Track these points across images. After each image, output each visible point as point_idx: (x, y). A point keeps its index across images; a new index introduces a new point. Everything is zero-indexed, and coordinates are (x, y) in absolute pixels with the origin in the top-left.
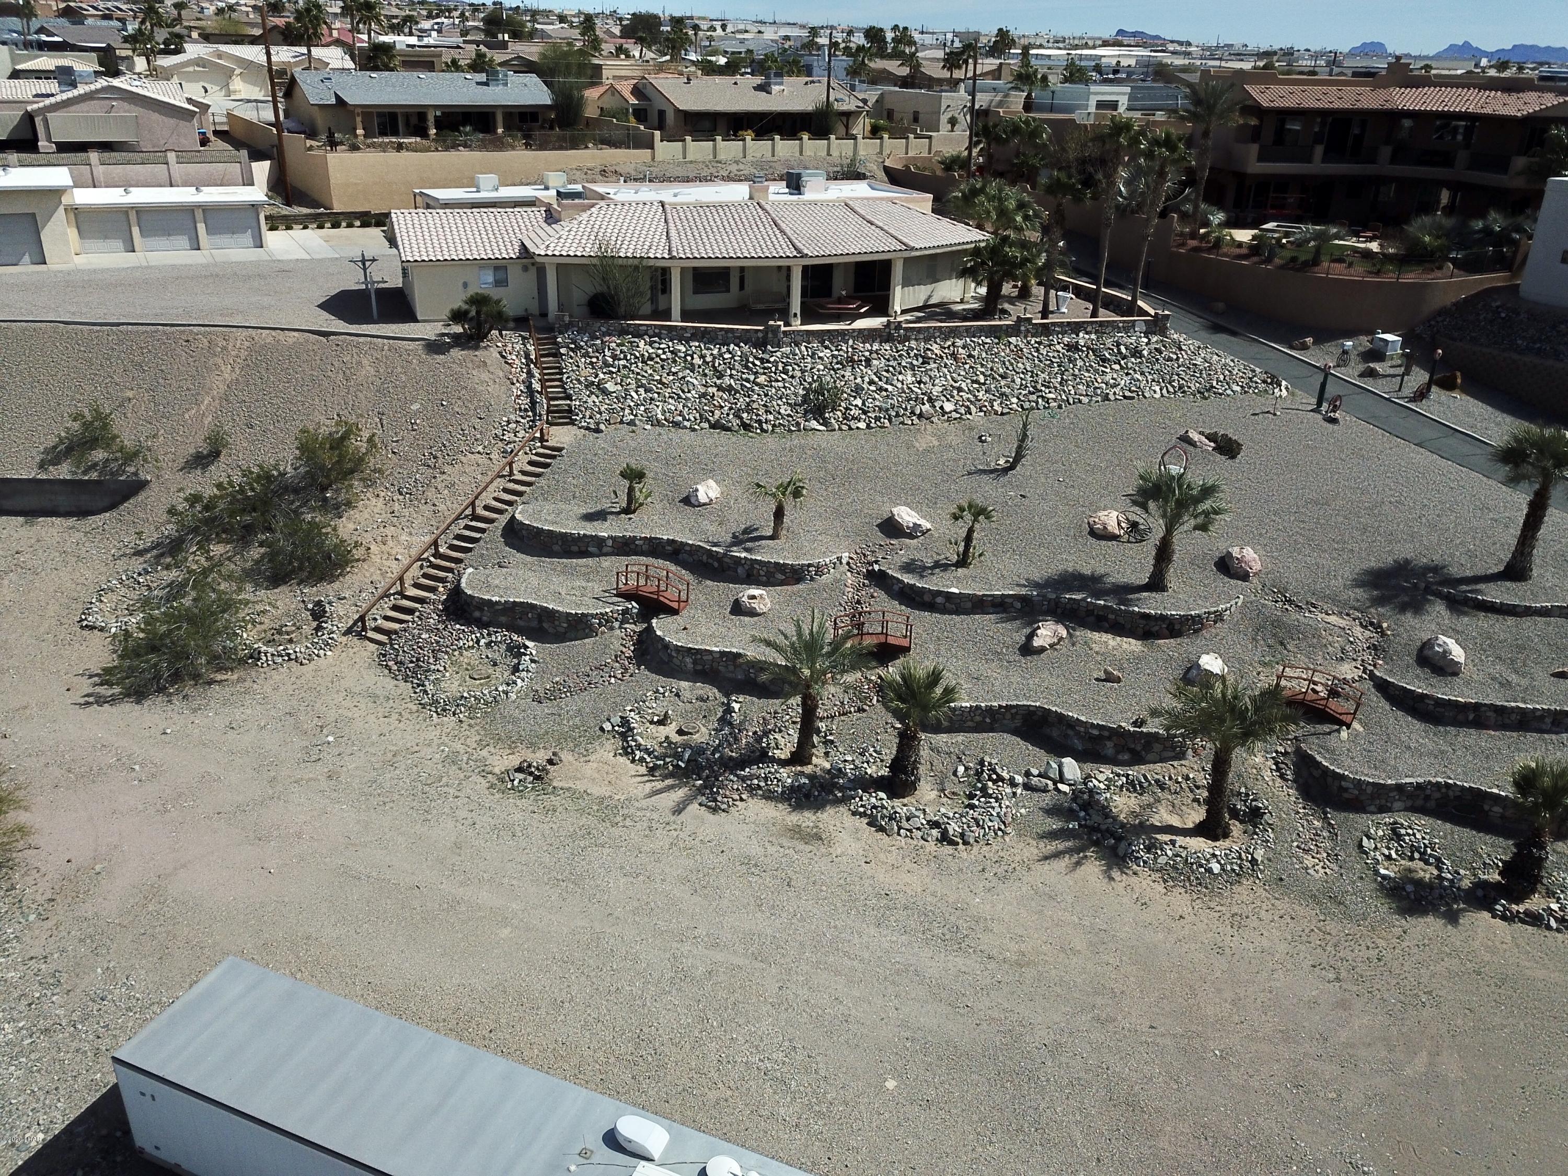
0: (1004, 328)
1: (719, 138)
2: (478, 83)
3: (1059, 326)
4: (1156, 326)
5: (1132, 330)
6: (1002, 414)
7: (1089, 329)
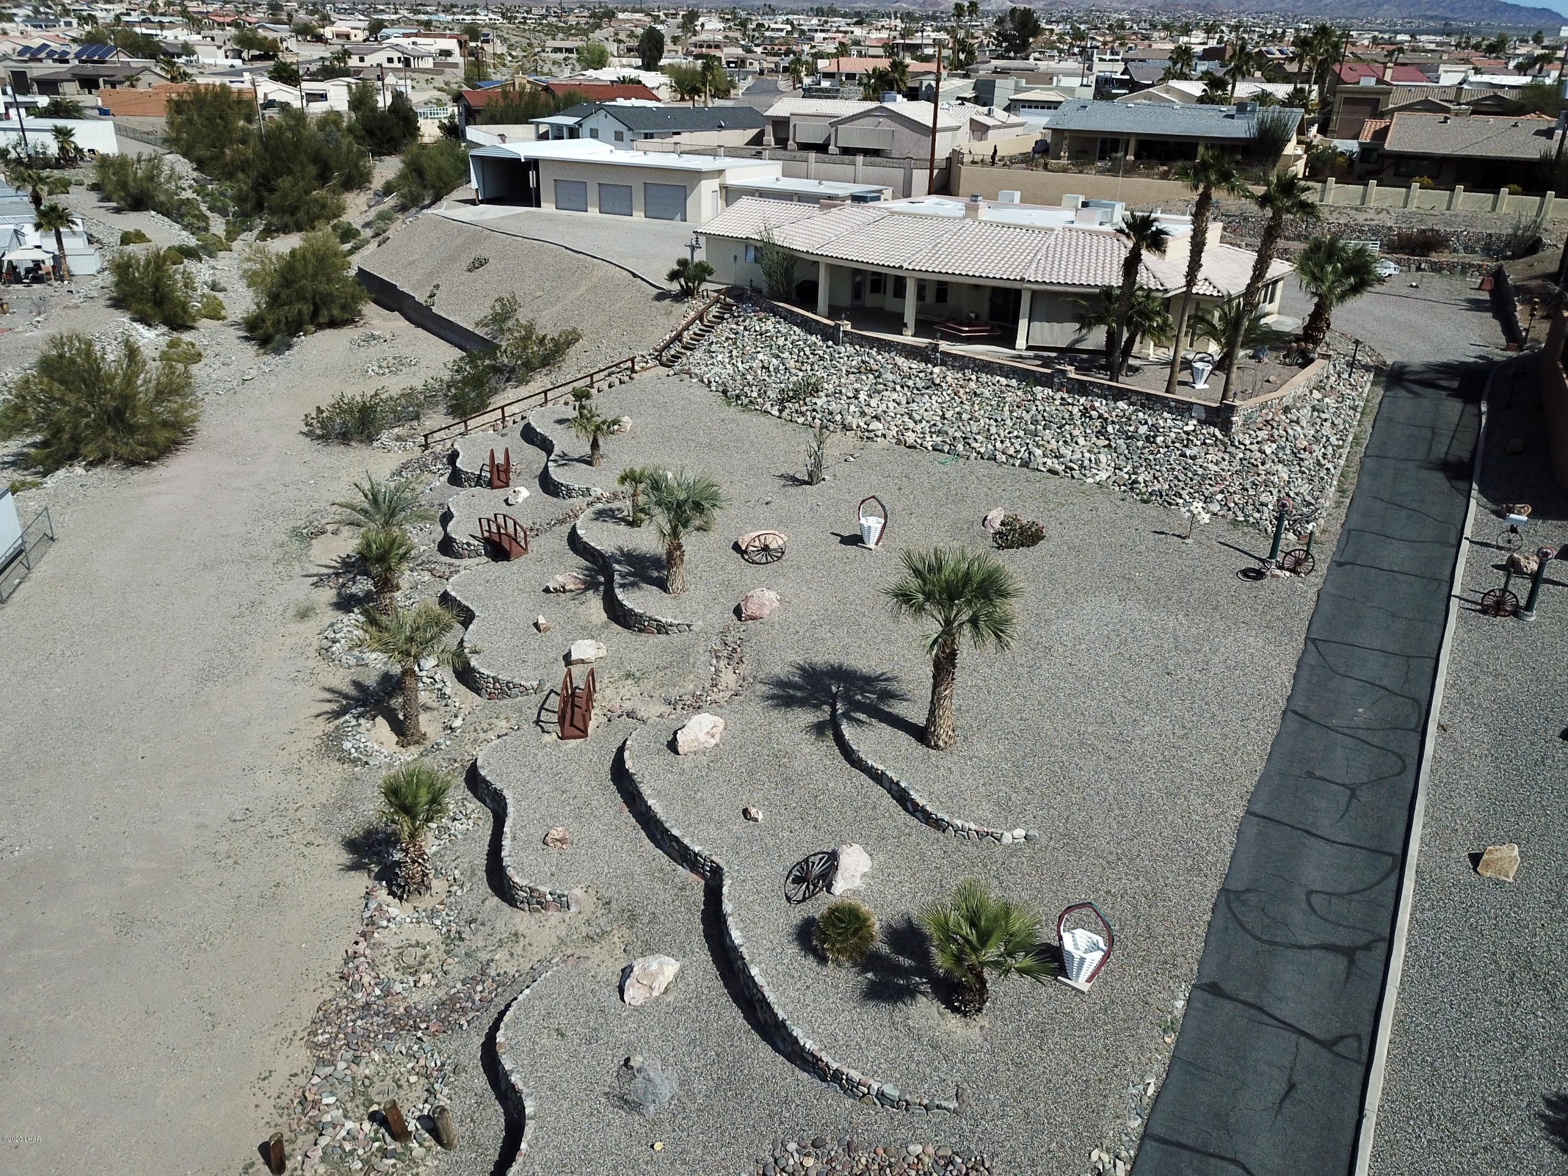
0: (1038, 375)
1: (1373, 182)
2: (1227, 116)
3: (1098, 388)
4: (1218, 417)
5: (1187, 414)
6: (909, 447)
7: (1132, 400)
